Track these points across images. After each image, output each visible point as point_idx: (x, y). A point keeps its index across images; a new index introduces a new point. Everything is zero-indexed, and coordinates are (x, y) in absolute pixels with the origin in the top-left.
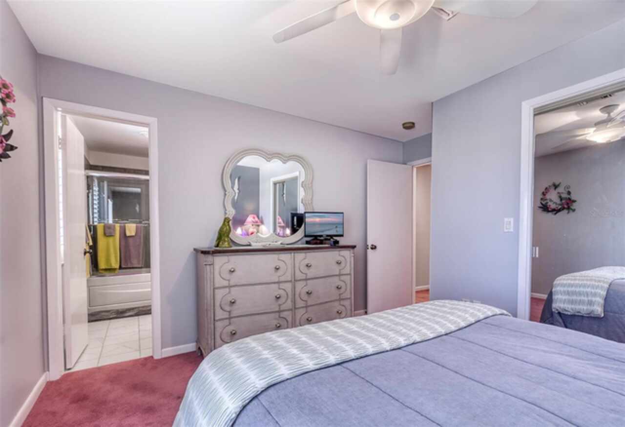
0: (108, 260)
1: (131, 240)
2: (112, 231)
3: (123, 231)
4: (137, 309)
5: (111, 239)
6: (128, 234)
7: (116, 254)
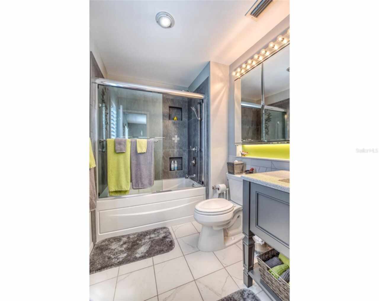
0: (118, 181)
1: (142, 157)
2: (122, 147)
3: (134, 146)
4: (147, 239)
5: (121, 156)
6: (139, 151)
7: (126, 173)
